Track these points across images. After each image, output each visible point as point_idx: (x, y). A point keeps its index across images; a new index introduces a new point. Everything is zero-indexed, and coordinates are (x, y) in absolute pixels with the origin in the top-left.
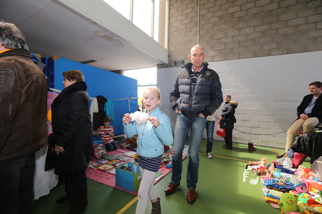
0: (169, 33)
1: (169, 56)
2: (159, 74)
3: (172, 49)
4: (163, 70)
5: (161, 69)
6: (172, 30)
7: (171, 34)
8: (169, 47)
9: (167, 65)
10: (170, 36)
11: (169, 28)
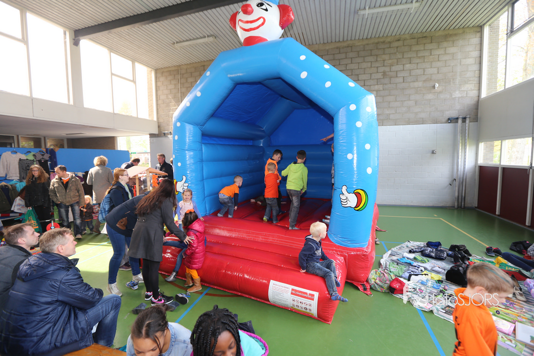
0: (157, 104)
1: (159, 127)
2: (151, 143)
3: (161, 120)
4: (155, 139)
5: (152, 139)
6: (160, 102)
7: (159, 106)
8: (158, 118)
9: (158, 135)
10: (159, 108)
11: (157, 100)
